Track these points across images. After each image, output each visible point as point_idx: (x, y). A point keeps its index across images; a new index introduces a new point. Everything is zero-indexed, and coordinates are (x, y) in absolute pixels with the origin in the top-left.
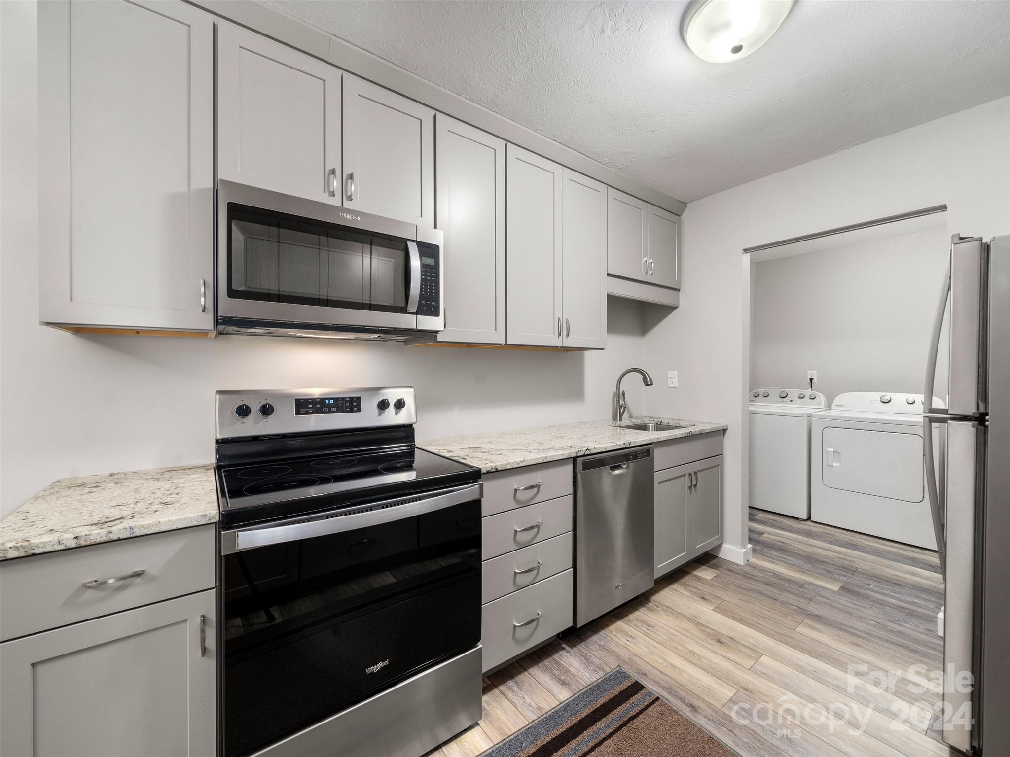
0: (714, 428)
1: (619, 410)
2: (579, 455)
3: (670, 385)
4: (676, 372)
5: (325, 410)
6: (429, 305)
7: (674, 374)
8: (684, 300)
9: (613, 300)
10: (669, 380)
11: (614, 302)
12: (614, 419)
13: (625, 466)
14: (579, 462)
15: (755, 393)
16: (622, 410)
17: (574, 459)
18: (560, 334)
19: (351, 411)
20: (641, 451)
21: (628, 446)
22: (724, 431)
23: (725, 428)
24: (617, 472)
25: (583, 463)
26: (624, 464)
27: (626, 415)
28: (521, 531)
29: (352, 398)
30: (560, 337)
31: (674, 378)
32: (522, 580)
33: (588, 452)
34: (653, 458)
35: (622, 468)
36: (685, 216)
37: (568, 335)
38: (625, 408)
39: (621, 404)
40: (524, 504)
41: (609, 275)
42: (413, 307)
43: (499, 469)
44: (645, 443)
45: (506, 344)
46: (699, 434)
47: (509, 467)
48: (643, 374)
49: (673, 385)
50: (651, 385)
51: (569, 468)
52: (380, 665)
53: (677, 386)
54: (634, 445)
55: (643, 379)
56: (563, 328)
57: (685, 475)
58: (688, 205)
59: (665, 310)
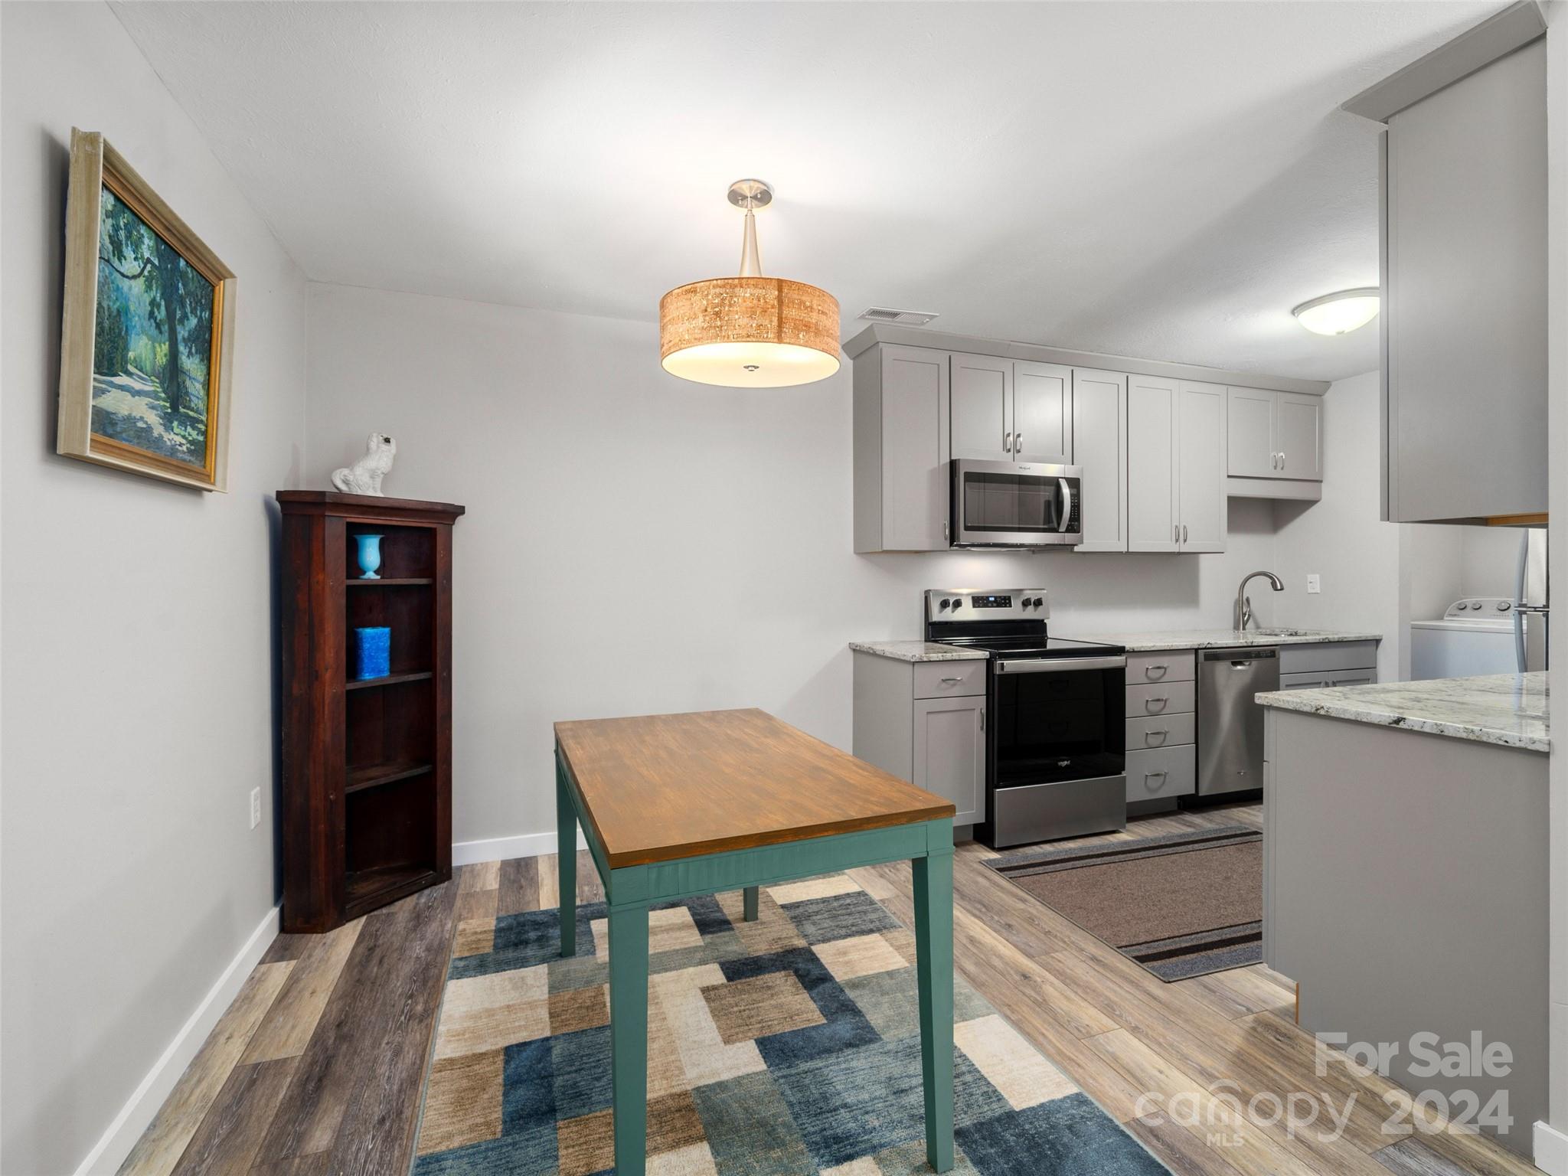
0: (1360, 637)
1: (1242, 616)
2: (1201, 647)
3: (1310, 591)
4: (1318, 576)
5: (990, 605)
6: (1075, 525)
7: (1315, 578)
8: (1327, 492)
9: (1232, 500)
10: (1309, 585)
11: (1235, 503)
12: (1236, 628)
13: (1247, 664)
14: (1201, 653)
15: (1460, 604)
16: (1246, 618)
17: (1196, 650)
18: (1177, 541)
19: (1006, 606)
20: (1265, 651)
21: (1250, 644)
22: (1377, 642)
23: (1378, 638)
24: (1239, 667)
25: (1205, 655)
26: (1247, 661)
27: (1250, 625)
28: (1152, 701)
29: (1005, 597)
30: (1178, 543)
31: (1314, 583)
32: (1153, 741)
33: (1209, 646)
34: (1279, 659)
35: (1244, 665)
36: (1328, 396)
37: (1185, 541)
38: (1249, 615)
39: (1244, 611)
40: (1154, 681)
41: (1229, 476)
42: (1063, 528)
43: (1136, 650)
44: (1269, 644)
45: (1128, 552)
46: (1338, 642)
47: (1142, 649)
48: (1271, 578)
49: (1314, 591)
50: (1282, 589)
51: (1192, 657)
52: (1066, 763)
53: (1319, 592)
54: (1256, 644)
55: (1272, 583)
56: (1181, 534)
57: (1320, 683)
58: (1333, 383)
59: (1305, 505)
